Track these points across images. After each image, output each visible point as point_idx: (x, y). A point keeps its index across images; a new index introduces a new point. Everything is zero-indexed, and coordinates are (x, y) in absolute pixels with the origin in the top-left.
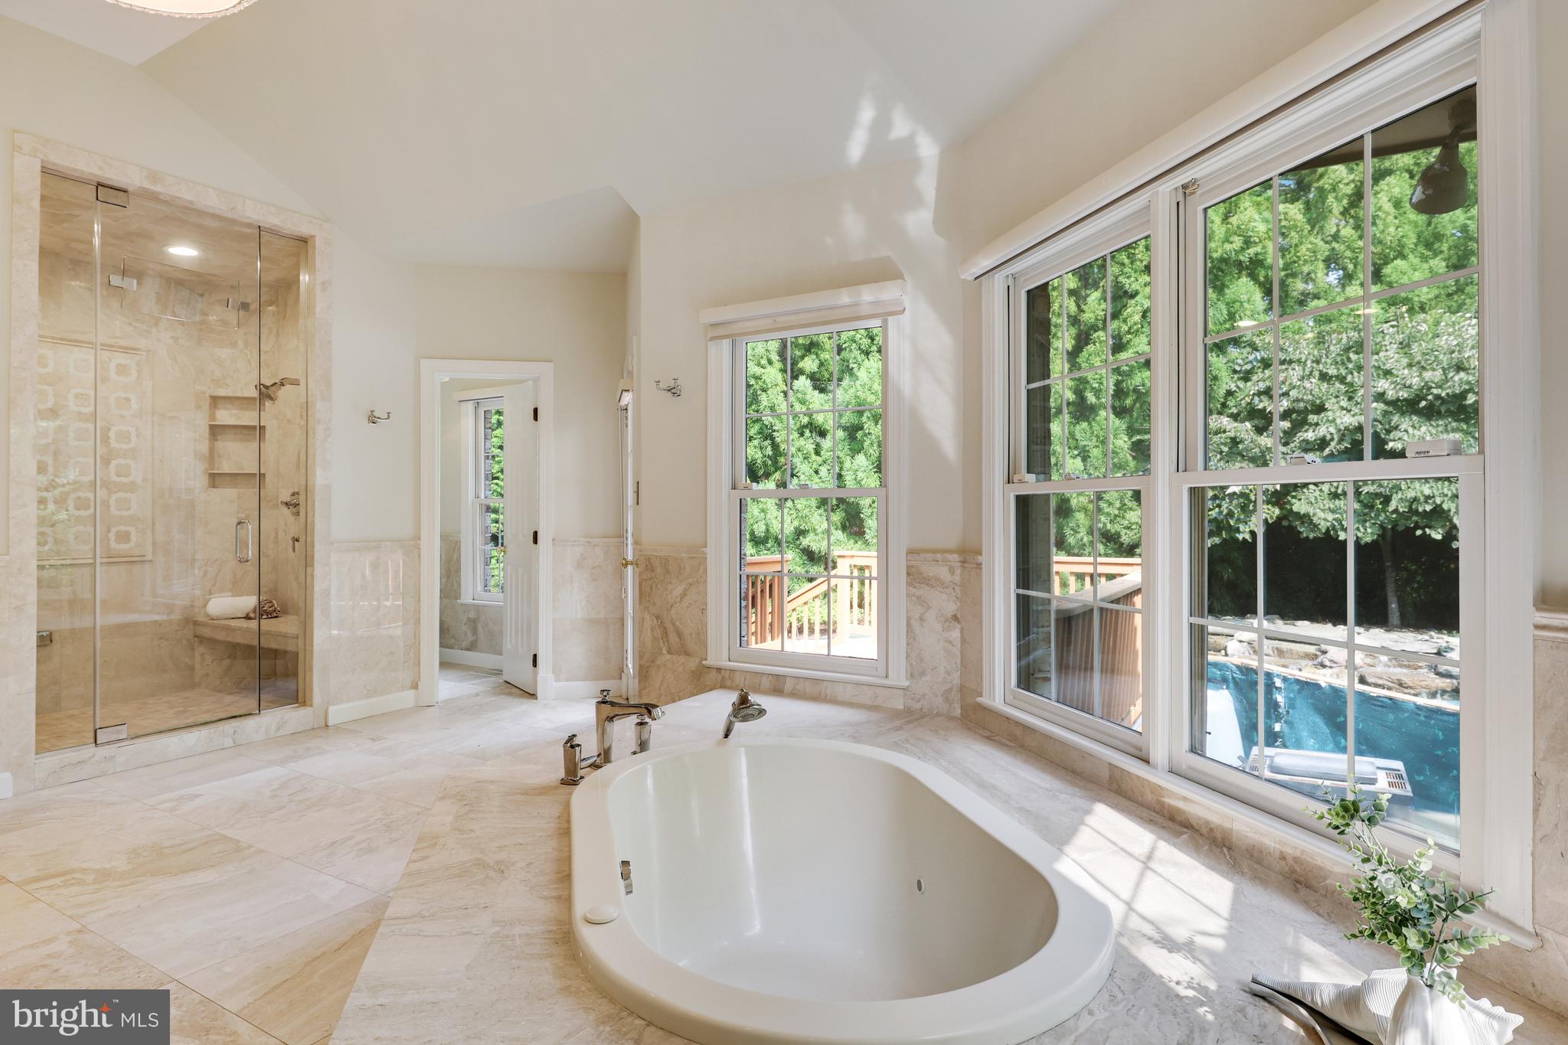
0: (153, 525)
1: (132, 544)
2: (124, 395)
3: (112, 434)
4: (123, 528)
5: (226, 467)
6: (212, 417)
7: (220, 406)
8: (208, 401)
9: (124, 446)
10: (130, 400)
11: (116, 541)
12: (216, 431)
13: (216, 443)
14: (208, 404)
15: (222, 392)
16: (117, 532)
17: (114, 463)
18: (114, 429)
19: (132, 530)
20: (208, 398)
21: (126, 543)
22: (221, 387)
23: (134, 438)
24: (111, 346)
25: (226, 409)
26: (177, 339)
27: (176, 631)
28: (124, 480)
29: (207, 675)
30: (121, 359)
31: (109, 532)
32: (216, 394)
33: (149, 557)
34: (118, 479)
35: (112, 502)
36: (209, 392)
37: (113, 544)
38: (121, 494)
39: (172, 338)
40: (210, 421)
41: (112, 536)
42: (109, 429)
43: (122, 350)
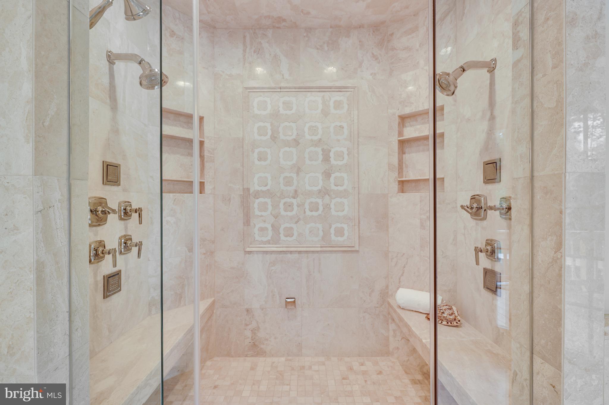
0: (359, 223)
1: (345, 237)
2: (338, 124)
3: (332, 154)
4: (339, 225)
5: (411, 175)
6: (400, 134)
7: (407, 125)
8: (397, 120)
9: (340, 163)
10: (343, 128)
11: (335, 235)
12: (403, 144)
13: (404, 155)
14: (397, 123)
15: (407, 111)
16: (335, 228)
17: (333, 176)
18: (333, 150)
19: (345, 226)
20: (397, 118)
21: (341, 237)
22: (406, 106)
23: (346, 156)
24: (331, 88)
25: (411, 126)
26: (375, 74)
27: (375, 307)
28: (340, 188)
29: (398, 348)
30: (337, 97)
31: (330, 228)
32: (403, 113)
33: (357, 248)
34: (335, 188)
35: (332, 206)
36: (398, 113)
37: (333, 237)
38: (338, 200)
39: (371, 74)
40: (399, 137)
41: (332, 231)
42: (330, 151)
43: (337, 90)
